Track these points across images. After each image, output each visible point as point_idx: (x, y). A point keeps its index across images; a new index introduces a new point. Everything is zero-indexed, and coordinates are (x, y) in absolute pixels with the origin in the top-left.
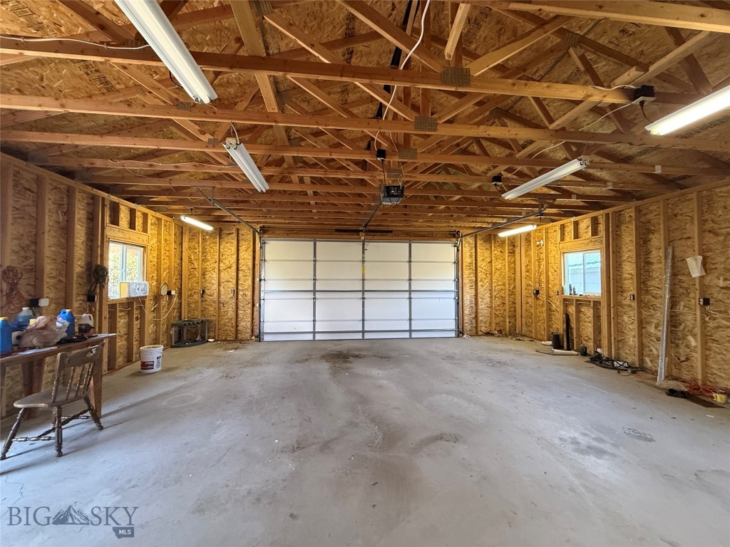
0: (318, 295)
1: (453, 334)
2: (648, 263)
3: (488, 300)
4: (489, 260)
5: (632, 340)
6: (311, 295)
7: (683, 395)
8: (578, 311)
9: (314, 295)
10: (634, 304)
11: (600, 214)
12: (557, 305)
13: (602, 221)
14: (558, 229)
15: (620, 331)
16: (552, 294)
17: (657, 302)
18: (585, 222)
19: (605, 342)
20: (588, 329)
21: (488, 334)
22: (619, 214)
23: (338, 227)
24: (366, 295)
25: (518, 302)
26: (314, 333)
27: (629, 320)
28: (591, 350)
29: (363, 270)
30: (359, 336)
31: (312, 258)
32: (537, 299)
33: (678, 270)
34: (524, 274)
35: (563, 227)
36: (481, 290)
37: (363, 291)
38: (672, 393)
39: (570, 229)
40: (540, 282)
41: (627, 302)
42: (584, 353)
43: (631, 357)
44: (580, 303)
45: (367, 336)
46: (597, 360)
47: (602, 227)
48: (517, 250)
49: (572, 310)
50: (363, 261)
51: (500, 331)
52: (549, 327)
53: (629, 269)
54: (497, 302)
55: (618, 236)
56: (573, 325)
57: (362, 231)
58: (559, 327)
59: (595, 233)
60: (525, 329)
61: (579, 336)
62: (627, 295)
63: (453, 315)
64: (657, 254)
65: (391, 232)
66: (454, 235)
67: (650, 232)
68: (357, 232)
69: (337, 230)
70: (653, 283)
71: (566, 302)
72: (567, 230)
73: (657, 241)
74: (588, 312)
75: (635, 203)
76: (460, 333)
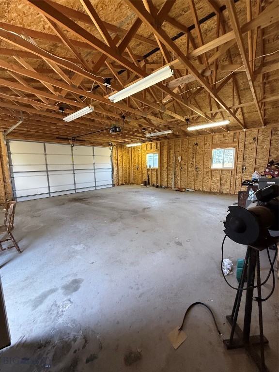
0: (49, 173)
1: (111, 186)
2: (170, 158)
3: (121, 171)
4: (121, 155)
5: (165, 180)
6: (45, 173)
7: (178, 191)
8: (151, 173)
9: (47, 173)
10: (166, 170)
11: (158, 142)
12: (145, 172)
13: (158, 144)
14: (145, 145)
15: (162, 178)
16: (143, 168)
17: (171, 169)
18: (154, 144)
19: (159, 182)
20: (154, 178)
21: (122, 184)
22: (163, 143)
23: (57, 136)
24: (75, 172)
25: (131, 171)
26: (50, 193)
27: (165, 174)
28: (155, 184)
29: (73, 159)
30: (74, 192)
31: (44, 153)
32: (138, 169)
33: (176, 160)
34: (133, 161)
35: (147, 145)
36: (119, 167)
37: (74, 170)
38: (176, 191)
39: (149, 146)
40: (138, 164)
41: (164, 169)
42: (154, 186)
43: (165, 184)
44: (152, 170)
45: (77, 191)
46: (157, 187)
47: (158, 146)
48: (130, 152)
49: (149, 173)
50: (72, 155)
51: (126, 183)
52: (142, 179)
53: (165, 159)
54: (124, 172)
55: (163, 150)
56: (150, 178)
57: (70, 139)
58: (145, 179)
59: (157, 148)
60: (133, 181)
61: (151, 181)
62: (165, 167)
63: (111, 178)
64: (172, 155)
65: (85, 141)
66: (110, 144)
67: (171, 149)
68: (67, 139)
69: (57, 138)
70: (171, 163)
71: (148, 170)
72: (148, 146)
73: (172, 152)
74: (154, 173)
75: (167, 140)
76: (113, 185)
